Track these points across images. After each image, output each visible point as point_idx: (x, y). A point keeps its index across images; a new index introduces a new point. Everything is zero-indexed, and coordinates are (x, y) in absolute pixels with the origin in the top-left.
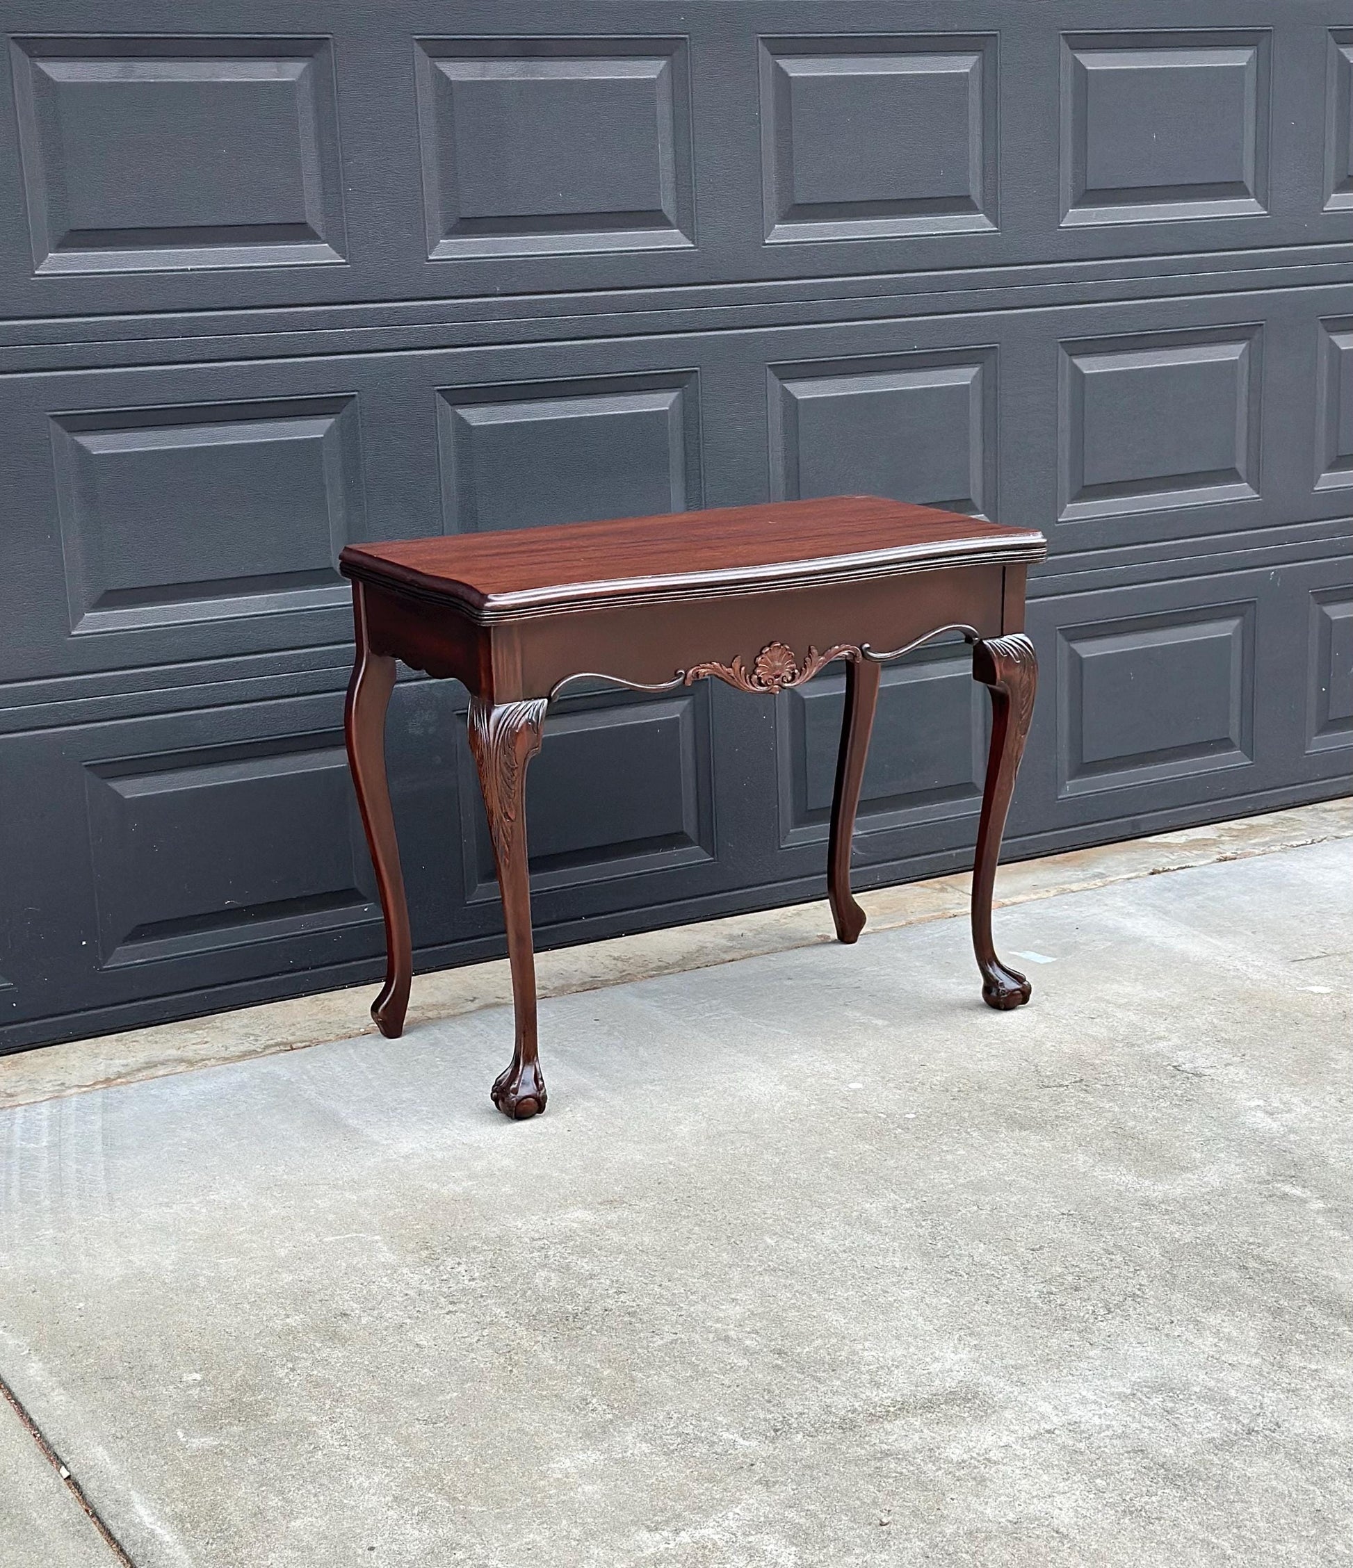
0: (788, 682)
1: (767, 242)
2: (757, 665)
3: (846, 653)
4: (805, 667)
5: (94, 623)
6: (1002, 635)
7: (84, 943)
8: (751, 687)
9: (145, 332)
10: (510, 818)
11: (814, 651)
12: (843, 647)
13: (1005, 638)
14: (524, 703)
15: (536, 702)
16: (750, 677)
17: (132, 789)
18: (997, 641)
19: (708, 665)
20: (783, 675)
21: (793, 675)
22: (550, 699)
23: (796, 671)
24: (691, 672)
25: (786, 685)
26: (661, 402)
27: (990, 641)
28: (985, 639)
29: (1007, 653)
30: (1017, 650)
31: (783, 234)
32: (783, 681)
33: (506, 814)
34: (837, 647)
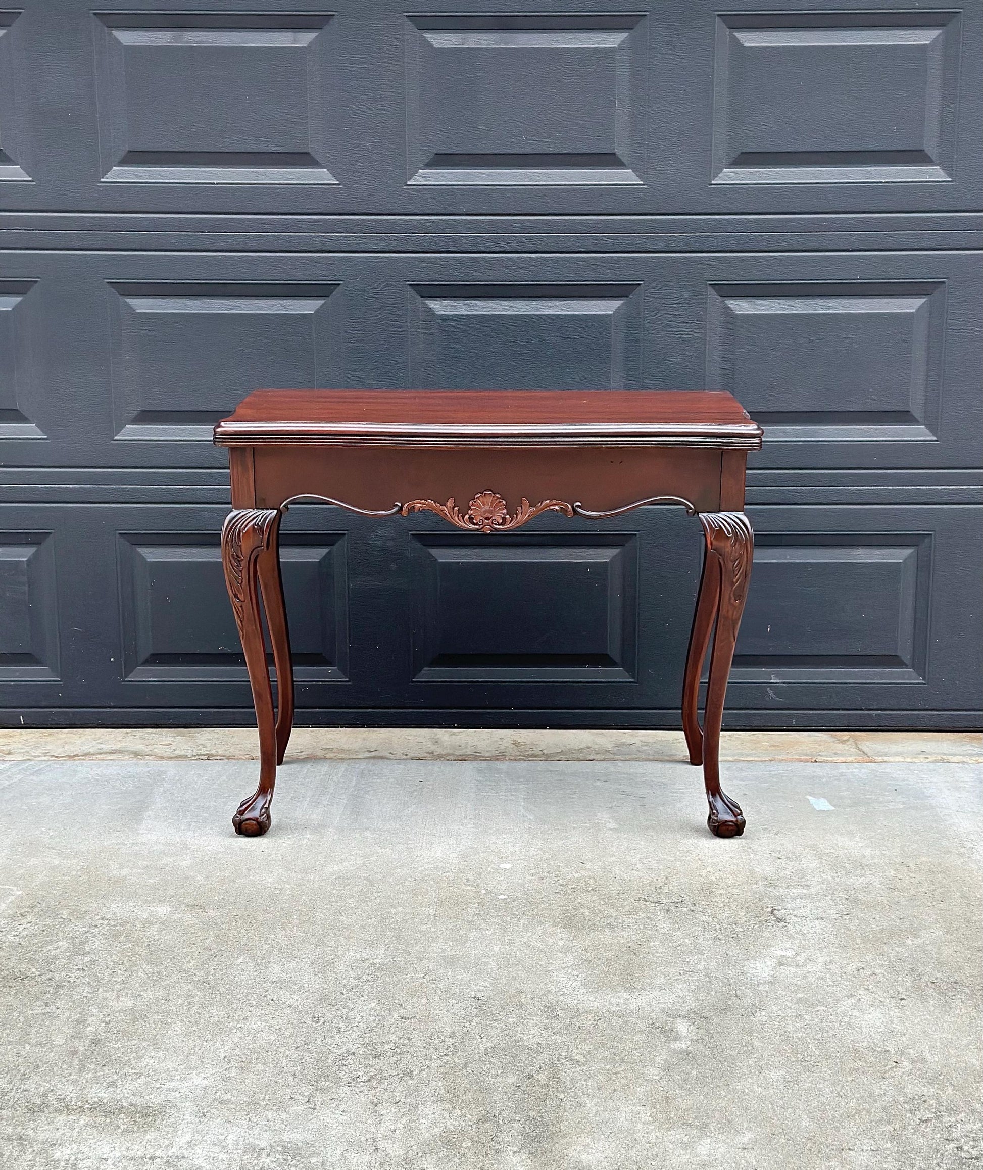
0: (499, 525)
1: (713, 182)
2: (469, 508)
3: (557, 507)
4: (517, 515)
5: (132, 432)
6: (719, 511)
7: (112, 660)
8: (463, 524)
9: (180, 227)
10: (238, 599)
11: (525, 501)
12: (554, 502)
13: (721, 515)
14: (256, 511)
15: (265, 512)
16: (463, 517)
17: (153, 555)
18: (713, 515)
19: (423, 501)
20: (493, 518)
21: (504, 519)
22: (278, 510)
23: (508, 516)
24: (406, 505)
25: (497, 527)
26: (606, 307)
27: (705, 514)
28: (701, 512)
29: (720, 527)
30: (729, 524)
31: (730, 176)
32: (493, 523)
33: (236, 596)
34: (548, 501)
